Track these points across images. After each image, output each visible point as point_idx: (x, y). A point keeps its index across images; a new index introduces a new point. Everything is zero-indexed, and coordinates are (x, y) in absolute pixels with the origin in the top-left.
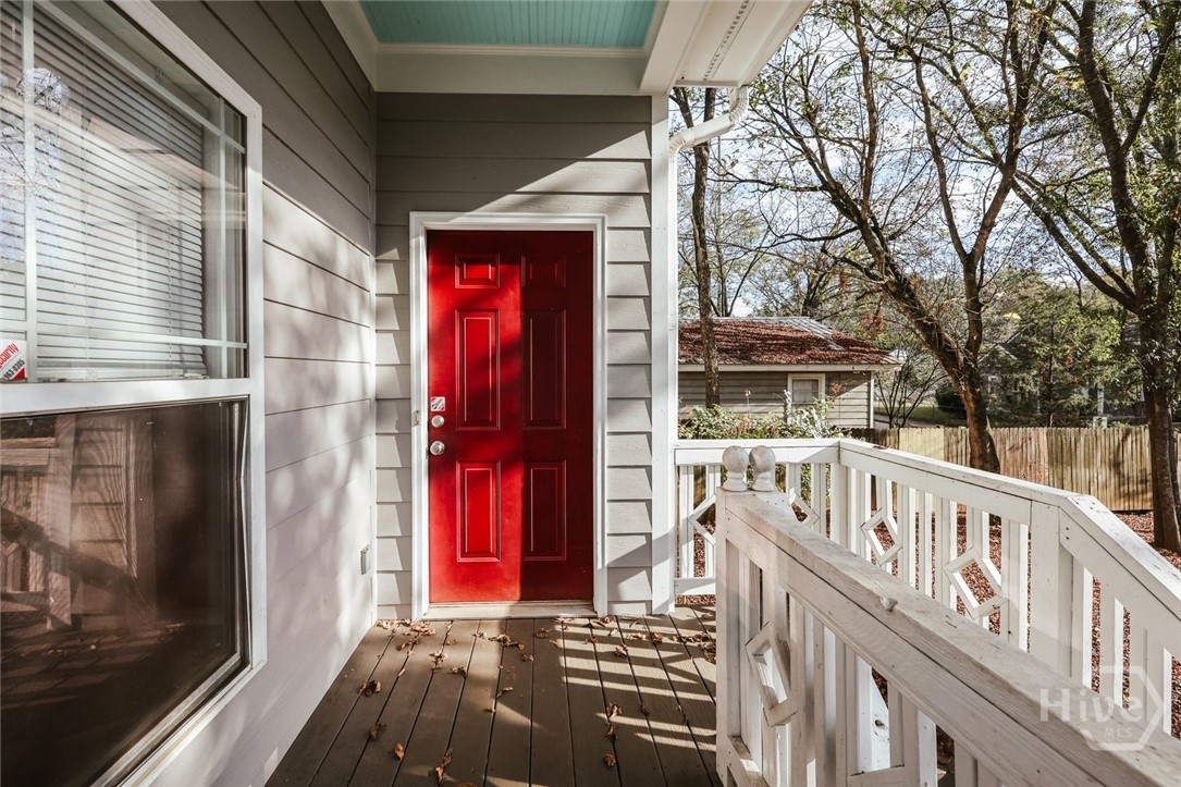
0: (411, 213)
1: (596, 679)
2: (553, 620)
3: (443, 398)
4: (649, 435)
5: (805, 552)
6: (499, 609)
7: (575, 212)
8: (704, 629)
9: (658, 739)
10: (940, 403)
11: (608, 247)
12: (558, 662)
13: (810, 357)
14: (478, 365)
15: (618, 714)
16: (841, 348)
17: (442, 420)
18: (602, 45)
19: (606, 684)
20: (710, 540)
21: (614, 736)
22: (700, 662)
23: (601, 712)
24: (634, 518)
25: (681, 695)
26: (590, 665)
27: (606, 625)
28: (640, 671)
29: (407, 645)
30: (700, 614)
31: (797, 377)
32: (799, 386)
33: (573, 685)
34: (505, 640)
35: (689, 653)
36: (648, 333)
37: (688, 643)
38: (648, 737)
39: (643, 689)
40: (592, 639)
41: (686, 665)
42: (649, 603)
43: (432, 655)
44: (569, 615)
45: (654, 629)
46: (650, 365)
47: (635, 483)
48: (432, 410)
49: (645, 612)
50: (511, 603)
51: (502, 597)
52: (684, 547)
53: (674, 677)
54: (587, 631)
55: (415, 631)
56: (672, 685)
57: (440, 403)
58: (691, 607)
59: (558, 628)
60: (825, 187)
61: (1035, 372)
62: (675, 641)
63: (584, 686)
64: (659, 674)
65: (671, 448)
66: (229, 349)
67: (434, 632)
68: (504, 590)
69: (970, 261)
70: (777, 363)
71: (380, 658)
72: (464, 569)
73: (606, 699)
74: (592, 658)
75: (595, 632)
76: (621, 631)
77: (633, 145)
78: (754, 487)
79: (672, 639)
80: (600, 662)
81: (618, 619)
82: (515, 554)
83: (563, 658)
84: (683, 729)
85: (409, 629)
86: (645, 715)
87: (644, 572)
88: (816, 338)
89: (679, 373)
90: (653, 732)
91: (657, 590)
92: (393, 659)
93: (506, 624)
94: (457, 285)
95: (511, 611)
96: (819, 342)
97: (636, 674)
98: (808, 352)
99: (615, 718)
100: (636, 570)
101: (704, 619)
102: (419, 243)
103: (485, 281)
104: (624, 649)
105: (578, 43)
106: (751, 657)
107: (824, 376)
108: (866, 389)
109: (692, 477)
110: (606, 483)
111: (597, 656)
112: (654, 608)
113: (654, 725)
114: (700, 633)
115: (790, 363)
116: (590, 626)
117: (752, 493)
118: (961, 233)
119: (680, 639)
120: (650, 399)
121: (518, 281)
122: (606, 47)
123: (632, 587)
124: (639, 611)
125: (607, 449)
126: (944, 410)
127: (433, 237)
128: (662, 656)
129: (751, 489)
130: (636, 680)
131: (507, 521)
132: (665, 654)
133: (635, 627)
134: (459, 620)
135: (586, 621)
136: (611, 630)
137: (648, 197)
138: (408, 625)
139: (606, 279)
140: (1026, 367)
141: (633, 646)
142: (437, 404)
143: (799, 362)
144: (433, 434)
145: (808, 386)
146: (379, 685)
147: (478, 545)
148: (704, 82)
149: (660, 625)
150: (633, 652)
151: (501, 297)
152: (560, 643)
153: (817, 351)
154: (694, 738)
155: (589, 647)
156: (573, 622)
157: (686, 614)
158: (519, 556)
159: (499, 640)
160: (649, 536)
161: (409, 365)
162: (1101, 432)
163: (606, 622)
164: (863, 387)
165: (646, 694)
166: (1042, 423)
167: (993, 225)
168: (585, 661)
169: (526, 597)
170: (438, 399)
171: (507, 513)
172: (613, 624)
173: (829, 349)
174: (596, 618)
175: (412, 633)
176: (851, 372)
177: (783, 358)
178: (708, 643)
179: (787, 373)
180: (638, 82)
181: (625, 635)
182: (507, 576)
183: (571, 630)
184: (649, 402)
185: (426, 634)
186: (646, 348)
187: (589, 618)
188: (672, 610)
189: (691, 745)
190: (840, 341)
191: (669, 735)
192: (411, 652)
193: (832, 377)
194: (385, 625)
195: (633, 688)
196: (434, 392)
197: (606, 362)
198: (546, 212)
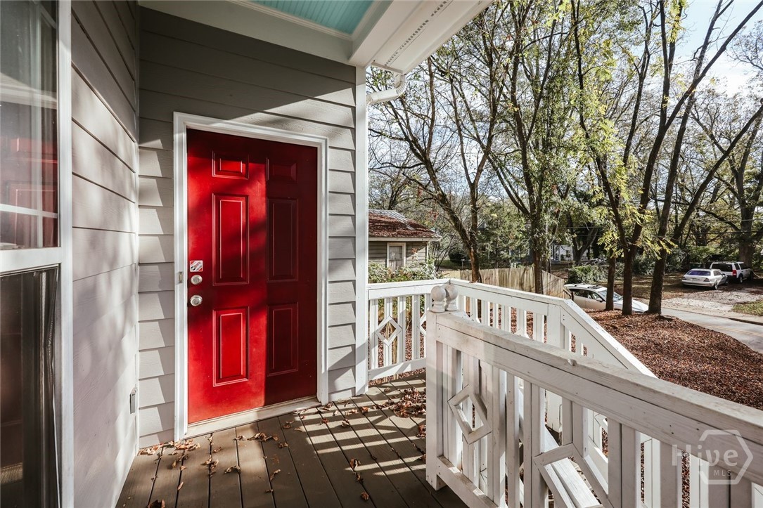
0: (174, 113)
1: (336, 447)
2: (291, 414)
3: (201, 262)
4: (354, 282)
5: (508, 342)
6: (248, 416)
7: (306, 132)
8: (389, 398)
9: (388, 473)
10: (450, 258)
11: (329, 161)
12: (307, 442)
13: (399, 233)
14: (231, 237)
15: (359, 465)
16: (413, 229)
17: (200, 278)
18: (327, 25)
19: (344, 448)
20: (388, 343)
21: (361, 480)
22: (393, 418)
23: (347, 467)
24: (344, 336)
25: (390, 441)
26: (327, 438)
27: (330, 409)
28: (362, 433)
29: (177, 462)
30: (383, 390)
31: (392, 244)
32: (393, 249)
33: (323, 454)
34: (262, 437)
35: (385, 415)
36: (354, 217)
37: (383, 409)
38: (382, 473)
39: (368, 444)
40: (324, 421)
41: (386, 422)
42: (354, 389)
43: (205, 464)
44: (303, 408)
45: (360, 405)
46: (355, 237)
47: (345, 313)
48: (191, 271)
49: (351, 395)
50: (258, 409)
51: (250, 406)
52: (373, 350)
53: (383, 432)
54: (318, 416)
55: (180, 449)
56: (383, 437)
57: (198, 265)
58: (376, 386)
59: (298, 419)
60: (407, 139)
61: (492, 242)
62: (375, 409)
63: (330, 453)
64: (373, 432)
65: (367, 289)
66: (44, 219)
67: (199, 446)
68: (252, 401)
69: (473, 186)
70: (382, 237)
71: (154, 480)
72: (218, 392)
73: (347, 458)
74: (328, 434)
75: (324, 415)
76: (340, 411)
77: (344, 96)
78: (448, 309)
79: (373, 408)
80: (334, 434)
81: (335, 404)
82: (260, 373)
83: (308, 439)
84: (399, 462)
85: (173, 449)
86: (375, 460)
87: (351, 370)
88: (400, 223)
89: (369, 242)
90: (382, 469)
91: (358, 380)
92: (166, 478)
93: (257, 425)
94: (214, 175)
95: (258, 415)
96: (402, 225)
97: (360, 436)
98: (397, 230)
99: (358, 468)
100: (345, 369)
101: (386, 392)
102: (180, 137)
103: (238, 173)
104: (347, 422)
105: (311, 18)
106: (453, 408)
107: (405, 244)
108: (424, 250)
109: (377, 306)
110: (327, 315)
111: (331, 431)
112: (357, 391)
113: (383, 464)
114: (387, 401)
115: (388, 237)
116: (319, 412)
117: (448, 313)
118: (469, 172)
119: (378, 407)
120: (355, 259)
121: (263, 176)
122: (329, 27)
123: (343, 381)
124: (347, 396)
125: (327, 292)
126: (453, 261)
127: (192, 134)
128: (371, 420)
129: (446, 310)
130: (360, 440)
131: (254, 350)
132: (372, 419)
133: (348, 406)
134: (217, 431)
135: (315, 410)
136: (334, 411)
137: (354, 130)
138: (173, 446)
139: (328, 181)
140: (488, 240)
141: (351, 419)
142: (196, 266)
143: (393, 236)
144: (192, 290)
145: (397, 250)
146: (163, 502)
147: (231, 371)
148: (385, 66)
149: (362, 401)
150: (353, 422)
151: (251, 187)
152: (302, 428)
153: (401, 230)
154: (407, 465)
155: (323, 427)
156: (306, 412)
157: (375, 392)
158: (264, 374)
159: (257, 438)
160: (353, 346)
161: (173, 235)
162: (515, 270)
163: (329, 407)
164: (423, 250)
165: (370, 447)
166: (494, 267)
167: (482, 170)
168: (324, 436)
169: (268, 403)
170: (196, 262)
171: (255, 344)
172: (333, 408)
173: (407, 229)
174: (321, 406)
175: (178, 452)
176: (421, 242)
177: (385, 233)
178: (394, 406)
179: (386, 242)
180: (349, 56)
181: (343, 413)
182: (254, 390)
183: (307, 418)
184: (354, 261)
185: (191, 449)
186: (352, 227)
187: (316, 407)
188: (367, 391)
189: (407, 469)
190: (412, 225)
191: (394, 467)
192: (183, 467)
193: (409, 244)
194: (149, 451)
195: (361, 445)
196: (192, 257)
197: (328, 236)
198: (287, 129)
